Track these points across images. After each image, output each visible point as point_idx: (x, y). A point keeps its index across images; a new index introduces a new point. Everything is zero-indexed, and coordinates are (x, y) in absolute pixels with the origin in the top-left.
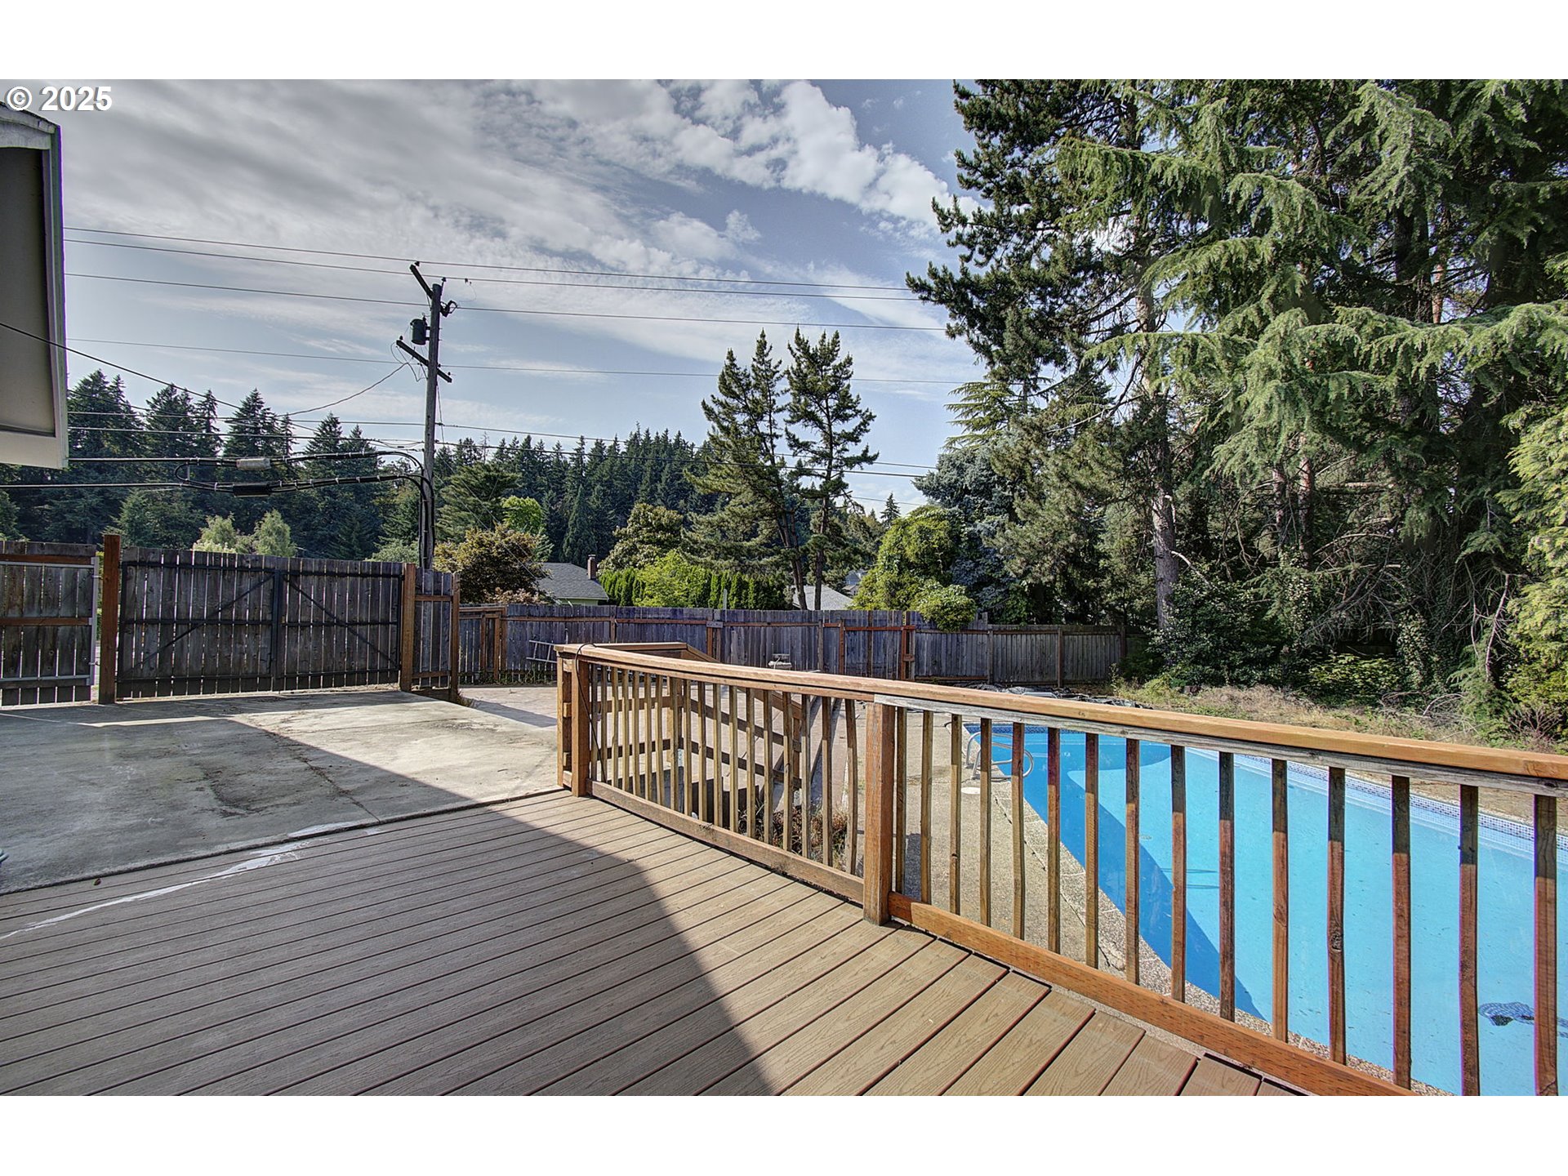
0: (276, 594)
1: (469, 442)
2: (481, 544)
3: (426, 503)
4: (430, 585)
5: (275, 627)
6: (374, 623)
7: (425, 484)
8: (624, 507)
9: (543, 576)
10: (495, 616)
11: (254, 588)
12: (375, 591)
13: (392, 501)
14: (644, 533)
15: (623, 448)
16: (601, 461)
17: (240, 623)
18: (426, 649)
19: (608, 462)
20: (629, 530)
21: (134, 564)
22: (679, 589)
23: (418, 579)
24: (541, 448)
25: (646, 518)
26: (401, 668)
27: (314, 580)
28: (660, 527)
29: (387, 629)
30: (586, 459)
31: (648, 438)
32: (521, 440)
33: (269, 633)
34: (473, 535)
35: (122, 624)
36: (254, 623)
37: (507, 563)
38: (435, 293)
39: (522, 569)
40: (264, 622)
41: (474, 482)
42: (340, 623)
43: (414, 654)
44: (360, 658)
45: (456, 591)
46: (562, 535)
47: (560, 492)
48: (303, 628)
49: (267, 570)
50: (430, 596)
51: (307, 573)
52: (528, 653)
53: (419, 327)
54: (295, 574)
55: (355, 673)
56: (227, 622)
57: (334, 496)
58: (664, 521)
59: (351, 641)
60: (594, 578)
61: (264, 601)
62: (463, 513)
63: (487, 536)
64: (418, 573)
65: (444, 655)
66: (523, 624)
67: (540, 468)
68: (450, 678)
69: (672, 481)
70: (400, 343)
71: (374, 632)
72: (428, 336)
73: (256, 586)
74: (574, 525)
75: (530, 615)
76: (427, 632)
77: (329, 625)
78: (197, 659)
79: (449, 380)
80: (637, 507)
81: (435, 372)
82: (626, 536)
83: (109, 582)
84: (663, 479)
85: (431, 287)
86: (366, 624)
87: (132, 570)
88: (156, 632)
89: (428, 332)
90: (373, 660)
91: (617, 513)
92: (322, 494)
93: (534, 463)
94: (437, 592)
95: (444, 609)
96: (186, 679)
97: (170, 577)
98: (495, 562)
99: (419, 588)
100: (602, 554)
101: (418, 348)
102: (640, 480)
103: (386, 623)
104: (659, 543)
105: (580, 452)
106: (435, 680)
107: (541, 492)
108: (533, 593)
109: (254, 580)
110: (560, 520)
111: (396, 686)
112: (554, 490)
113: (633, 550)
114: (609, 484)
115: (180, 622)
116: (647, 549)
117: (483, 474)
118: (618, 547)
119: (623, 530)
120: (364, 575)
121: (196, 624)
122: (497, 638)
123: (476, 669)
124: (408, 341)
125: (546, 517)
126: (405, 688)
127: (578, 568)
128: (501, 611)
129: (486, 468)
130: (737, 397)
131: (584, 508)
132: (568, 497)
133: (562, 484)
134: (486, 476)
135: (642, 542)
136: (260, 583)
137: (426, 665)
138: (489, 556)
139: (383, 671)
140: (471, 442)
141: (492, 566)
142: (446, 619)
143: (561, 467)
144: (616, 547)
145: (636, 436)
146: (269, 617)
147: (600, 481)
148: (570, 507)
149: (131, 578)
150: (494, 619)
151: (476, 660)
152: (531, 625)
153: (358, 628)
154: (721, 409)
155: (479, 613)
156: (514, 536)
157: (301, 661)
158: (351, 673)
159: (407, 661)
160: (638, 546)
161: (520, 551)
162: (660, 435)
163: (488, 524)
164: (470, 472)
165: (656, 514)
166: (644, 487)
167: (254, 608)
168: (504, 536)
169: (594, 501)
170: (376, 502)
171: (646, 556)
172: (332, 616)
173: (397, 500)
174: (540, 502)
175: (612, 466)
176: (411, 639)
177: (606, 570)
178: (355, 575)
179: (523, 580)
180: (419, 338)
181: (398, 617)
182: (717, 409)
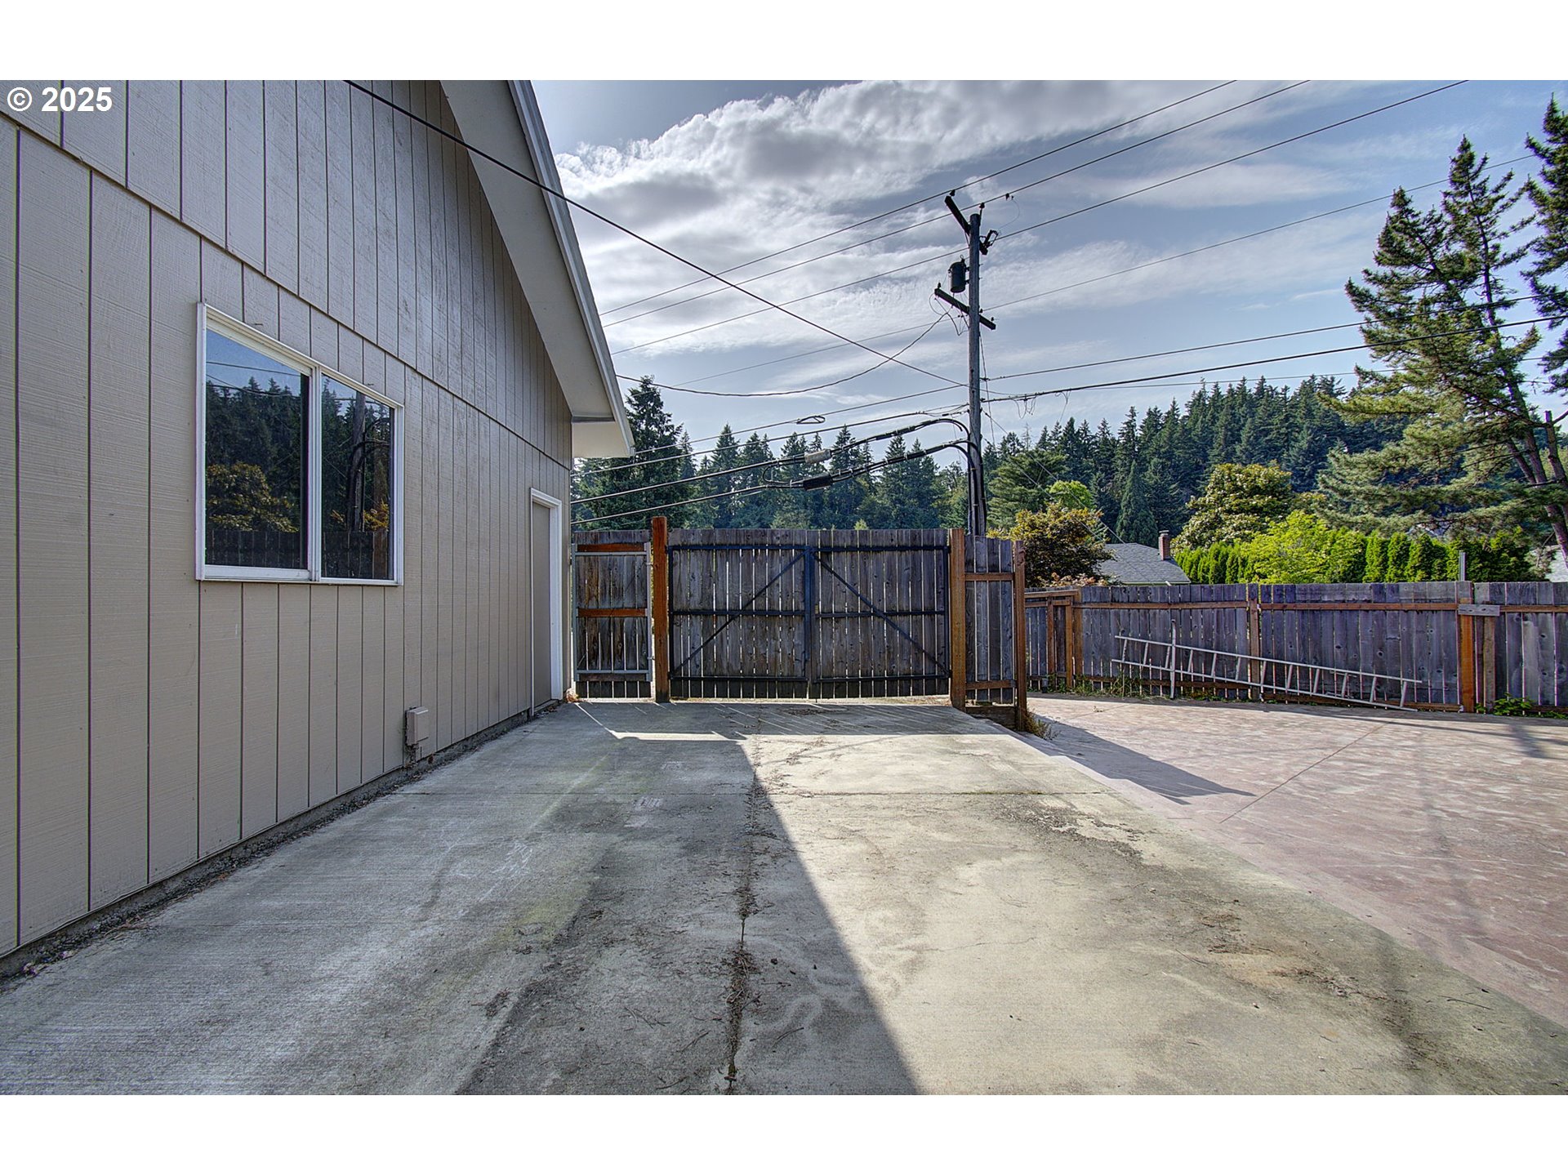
0: (808, 578)
1: (1012, 437)
2: (1033, 526)
3: (974, 471)
4: (983, 559)
5: (808, 618)
6: (916, 612)
7: (973, 450)
8: (1191, 478)
9: (1107, 557)
10: (1065, 602)
11: (785, 570)
12: (915, 568)
13: (947, 503)
14: (1231, 500)
15: (1183, 412)
16: (1157, 431)
17: (773, 613)
18: (981, 650)
19: (1165, 432)
20: (1209, 498)
21: (677, 548)
22: (1311, 562)
23: (967, 550)
24: (1085, 430)
25: (1232, 480)
26: (951, 676)
27: (846, 557)
28: (1255, 490)
29: (933, 620)
30: (1138, 433)
31: (1217, 393)
32: (1064, 426)
33: (802, 627)
34: (1023, 517)
35: (671, 615)
36: (788, 614)
37: (1063, 545)
38: (972, 227)
39: (1081, 550)
40: (798, 613)
41: (1019, 471)
42: (877, 614)
43: (967, 655)
44: (901, 659)
45: (1018, 568)
46: (1115, 517)
47: (1110, 473)
48: (838, 620)
49: (798, 547)
50: (984, 574)
51: (839, 549)
52: (1113, 653)
53: (958, 270)
54: (827, 550)
55: (897, 679)
56: (760, 613)
57: (903, 503)
58: (1261, 482)
59: (891, 635)
60: (1168, 558)
61: (796, 587)
62: (1010, 503)
63: (1039, 518)
64: (968, 542)
65: (1006, 657)
66: (1105, 614)
67: (1085, 451)
68: (1015, 691)
69: (1256, 438)
70: (939, 293)
71: (918, 623)
72: (967, 278)
73: (788, 568)
74: (1128, 506)
75: (1113, 601)
76: (982, 626)
77: (865, 615)
78: (735, 654)
79: (993, 327)
80: (1218, 470)
81: (977, 320)
82: (1206, 507)
83: (658, 568)
84: (1244, 437)
85: (968, 220)
86: (907, 614)
87: (676, 554)
88: (699, 622)
89: (967, 273)
90: (918, 662)
91: (1181, 486)
92: (894, 502)
93: (1079, 445)
94: (994, 568)
95: (1004, 592)
96: (728, 679)
97: (708, 560)
98: (1049, 545)
99: (969, 563)
100: (1175, 532)
101: (957, 296)
102: (1210, 444)
103: (930, 613)
104: (1255, 510)
105: (1130, 426)
106: (995, 693)
107: (1088, 475)
108: (1097, 578)
109: (785, 560)
110: (1111, 501)
111: (944, 699)
112: (1102, 470)
113: (1217, 522)
114: (1169, 455)
115: (721, 612)
116: (1237, 520)
117: (1027, 462)
118: (1195, 522)
119: (1201, 500)
120: (902, 549)
121: (733, 615)
122: (1069, 632)
123: (1043, 673)
124: (947, 288)
125: (1095, 501)
126: (958, 704)
127: (1144, 548)
128: (1073, 597)
129: (1030, 455)
130: (1417, 261)
131: (1139, 486)
132: (1119, 476)
133: (1110, 464)
134: (1030, 464)
135: (1229, 512)
136: (791, 564)
137: (982, 671)
138: (1042, 539)
139: (930, 678)
140: (1014, 435)
141: (1046, 549)
142: (1007, 606)
143: (1108, 444)
144: (1192, 521)
145: (1200, 395)
146: (802, 607)
147: (1157, 453)
148: (1123, 487)
149: (676, 563)
150: (1063, 607)
151: (1043, 660)
152: (1117, 615)
153: (898, 619)
154: (1381, 289)
155: (1044, 599)
156: (1068, 515)
157: (837, 663)
158: (892, 679)
159: (958, 666)
160: (1223, 516)
161: (1077, 531)
162: (1235, 386)
163: (1038, 505)
164: (1015, 461)
165: (1249, 475)
166: (1216, 452)
167: (787, 595)
168: (1058, 516)
169: (1150, 477)
170: (934, 505)
171: (1235, 529)
172: (868, 604)
173: (952, 501)
174: (1088, 486)
175: (1171, 435)
176: (963, 634)
177: (1181, 547)
178: (891, 548)
179: (1082, 563)
180: (958, 286)
181: (946, 604)
182: (1374, 290)
